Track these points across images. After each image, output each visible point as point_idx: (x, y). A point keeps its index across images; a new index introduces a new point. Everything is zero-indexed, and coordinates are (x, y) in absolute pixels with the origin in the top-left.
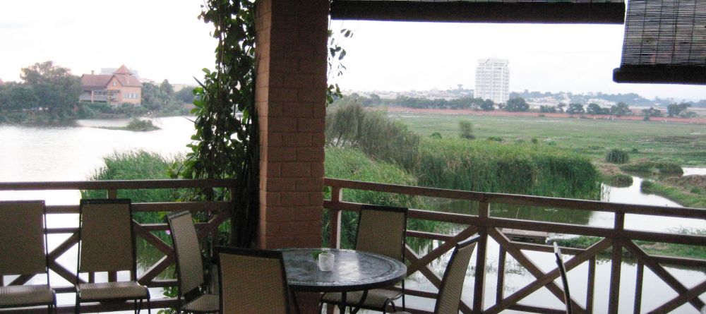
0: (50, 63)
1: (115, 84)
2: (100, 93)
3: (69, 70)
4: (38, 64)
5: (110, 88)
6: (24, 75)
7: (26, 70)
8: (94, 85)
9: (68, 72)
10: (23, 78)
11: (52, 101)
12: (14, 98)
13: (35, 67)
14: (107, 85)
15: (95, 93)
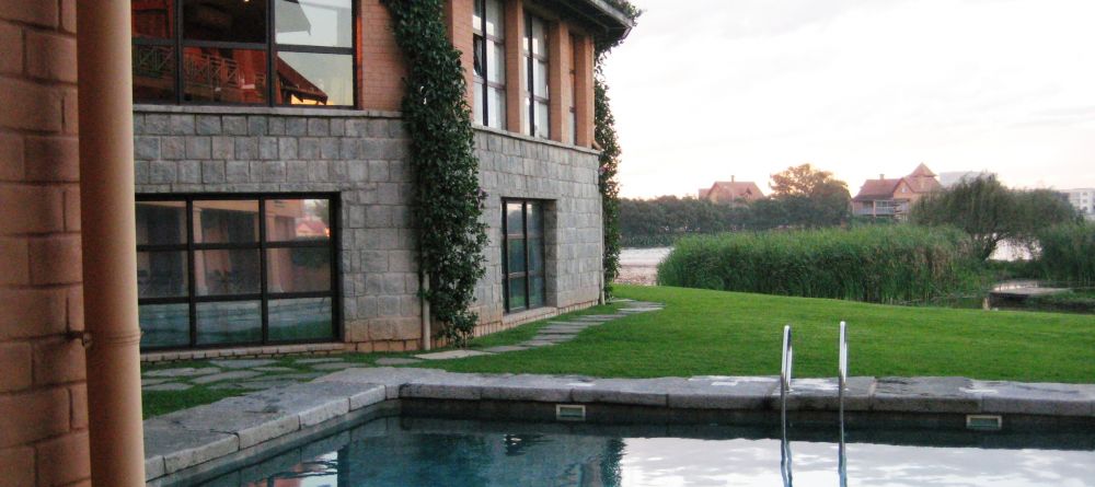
0: (807, 167)
1: (903, 190)
2: (884, 203)
3: (830, 174)
4: (791, 169)
5: (897, 196)
6: (774, 184)
7: (777, 178)
8: (877, 193)
9: (829, 177)
10: (774, 188)
11: (808, 215)
12: (758, 214)
13: (788, 173)
14: (894, 191)
15: (879, 203)
